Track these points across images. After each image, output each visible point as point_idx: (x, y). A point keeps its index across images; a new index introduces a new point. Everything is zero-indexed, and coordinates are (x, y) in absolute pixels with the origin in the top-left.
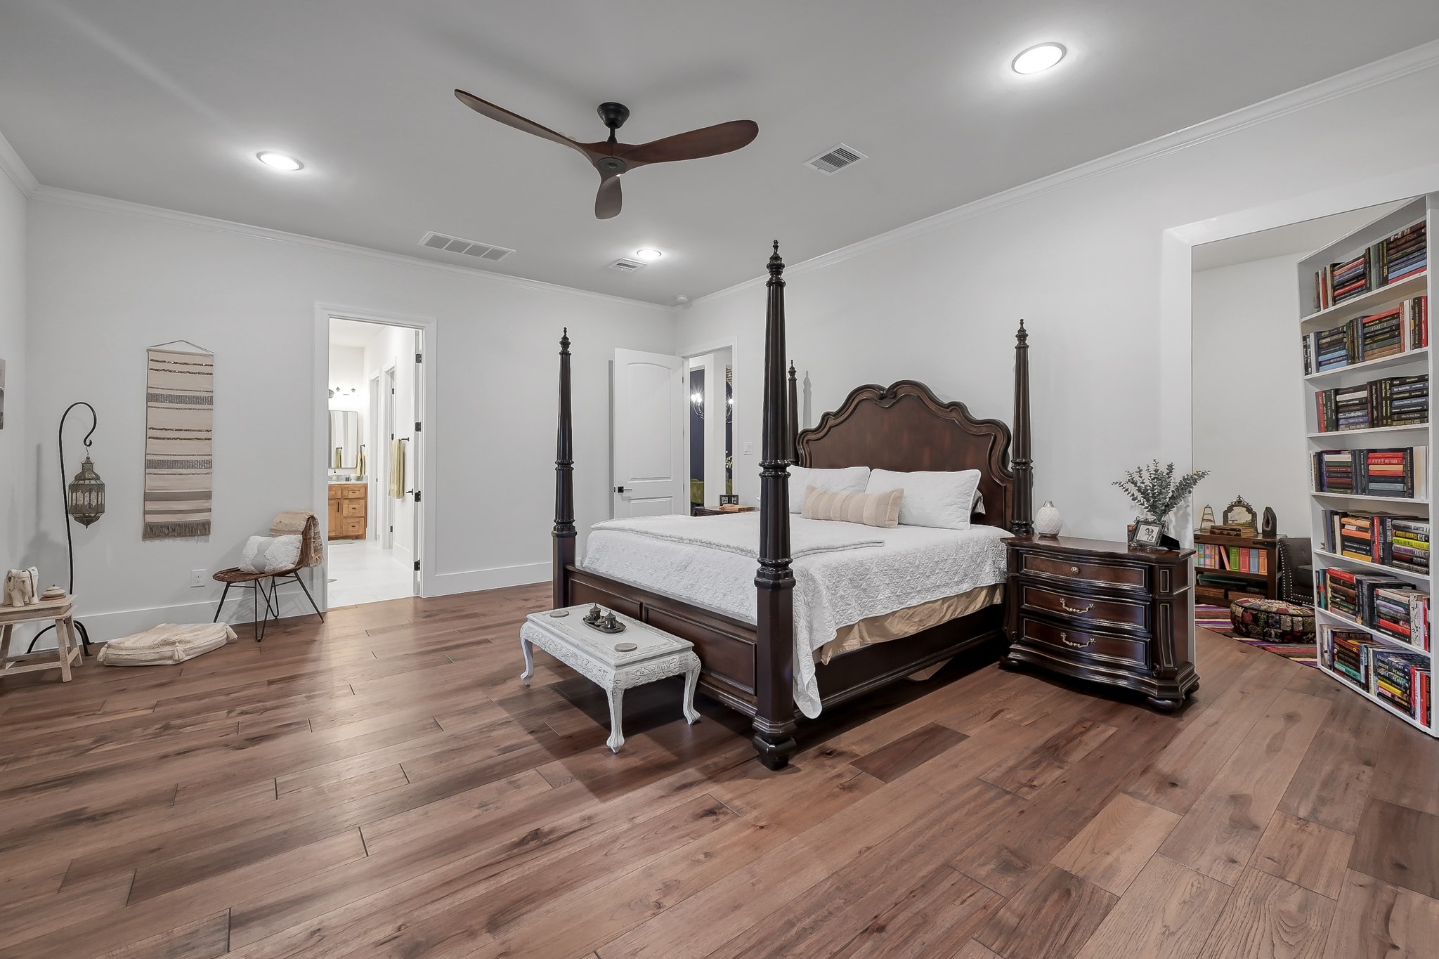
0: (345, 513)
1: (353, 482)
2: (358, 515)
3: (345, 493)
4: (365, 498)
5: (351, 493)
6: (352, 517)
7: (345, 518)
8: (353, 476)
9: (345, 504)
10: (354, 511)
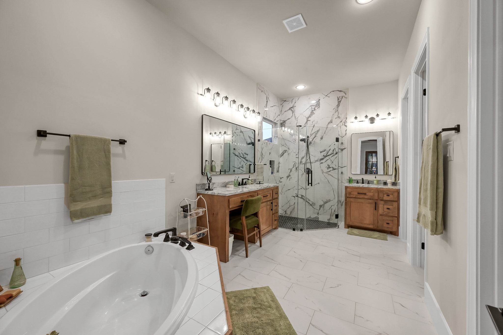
0: (381, 211)
1: (389, 186)
2: (392, 215)
3: (381, 195)
4: (398, 201)
5: (385, 196)
6: (387, 215)
7: (381, 215)
8: (390, 180)
9: (381, 205)
10: (388, 211)
